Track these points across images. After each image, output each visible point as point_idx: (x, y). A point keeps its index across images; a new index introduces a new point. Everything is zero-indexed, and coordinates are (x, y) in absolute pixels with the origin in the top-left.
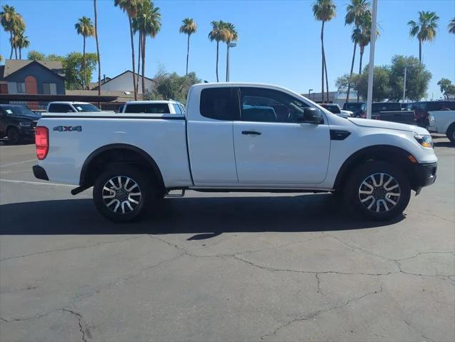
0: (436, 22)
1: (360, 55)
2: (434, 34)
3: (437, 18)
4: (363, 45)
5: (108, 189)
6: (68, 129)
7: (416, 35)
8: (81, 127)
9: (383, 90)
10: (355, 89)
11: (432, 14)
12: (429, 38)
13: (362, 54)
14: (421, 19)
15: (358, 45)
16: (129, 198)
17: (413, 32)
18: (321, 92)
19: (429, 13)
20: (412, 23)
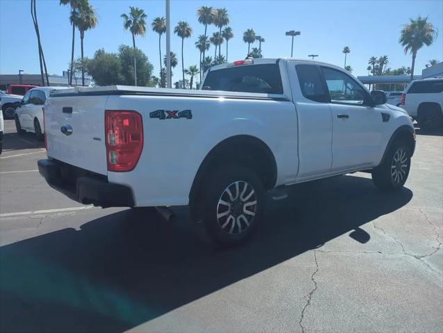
0: (145, 19)
1: (80, 40)
2: (144, 30)
3: (144, 16)
4: (82, 29)
5: (224, 203)
6: (172, 115)
7: (129, 28)
8: (190, 111)
9: (118, 77)
10: (89, 74)
11: (142, 11)
12: (141, 33)
13: (82, 38)
14: (132, 14)
15: (77, 29)
16: (245, 210)
17: (127, 25)
18: (40, 74)
19: (139, 10)
20: (124, 15)
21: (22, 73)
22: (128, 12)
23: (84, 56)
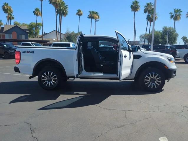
0: (181, 13)
2: (180, 18)
3: (181, 11)
4: (151, 22)
6: (28, 52)
7: (173, 18)
9: (159, 40)
10: (147, 40)
11: (180, 10)
12: (178, 20)
13: (150, 25)
14: (175, 12)
15: (149, 22)
16: (52, 81)
17: (172, 17)
18: (133, 41)
19: (178, 9)
20: (171, 13)
21: (129, 41)
22: (173, 12)
23: (147, 33)
